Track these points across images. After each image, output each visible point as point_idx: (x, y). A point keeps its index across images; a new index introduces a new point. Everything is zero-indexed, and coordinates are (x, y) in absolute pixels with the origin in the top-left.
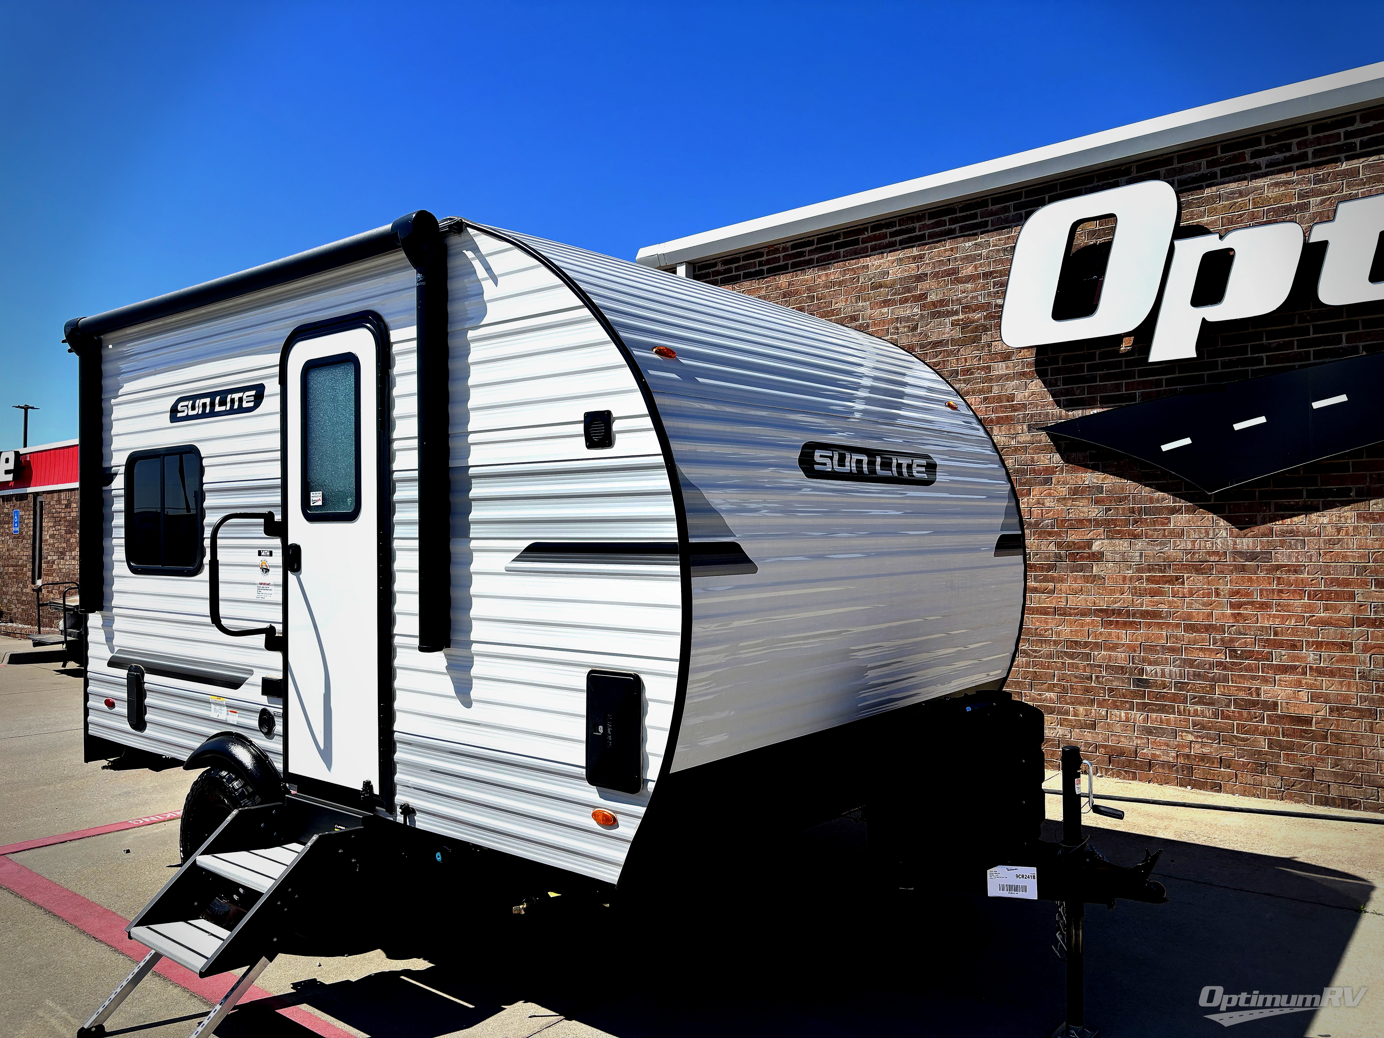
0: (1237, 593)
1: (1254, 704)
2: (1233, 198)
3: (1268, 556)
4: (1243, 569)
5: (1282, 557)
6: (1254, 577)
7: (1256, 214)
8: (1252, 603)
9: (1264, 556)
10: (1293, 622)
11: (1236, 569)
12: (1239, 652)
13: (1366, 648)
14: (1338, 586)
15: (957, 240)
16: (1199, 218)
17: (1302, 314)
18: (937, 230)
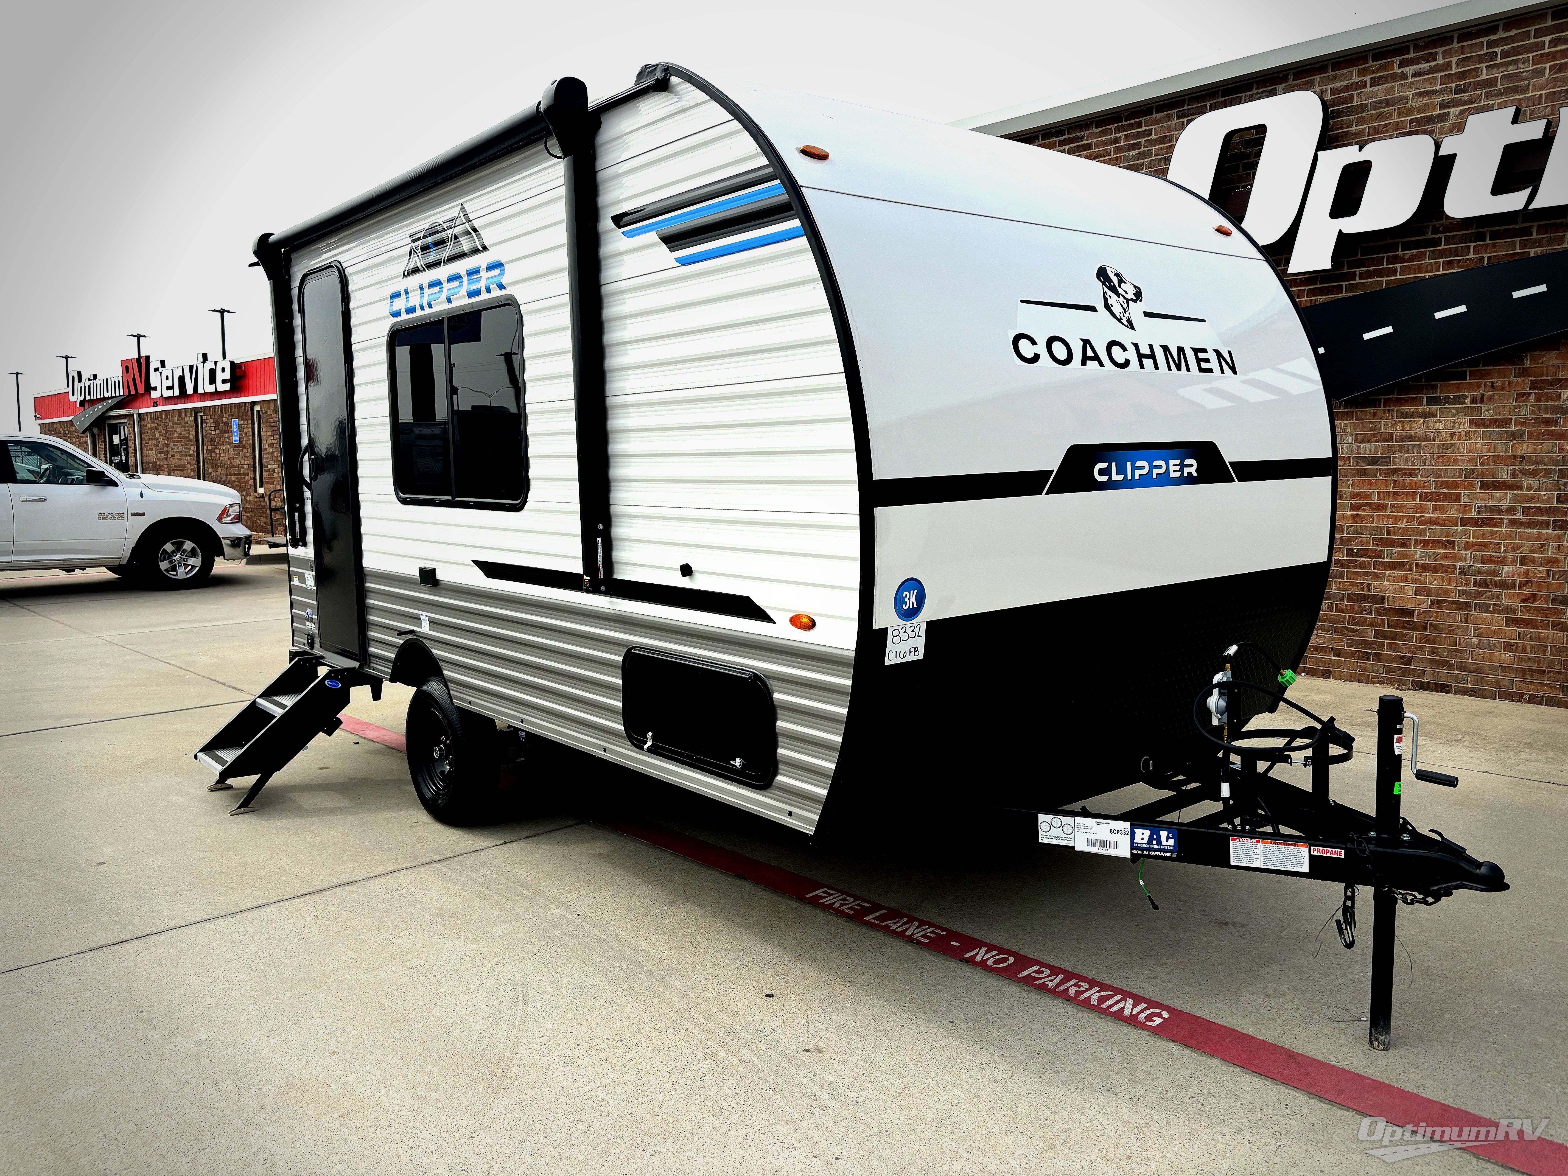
0: (1358, 495)
1: (1364, 598)
2: (1381, 108)
3: (1388, 460)
4: (1363, 473)
5: (1400, 460)
6: (1373, 480)
7: (1400, 124)
8: (1370, 505)
9: (1384, 460)
10: (1405, 522)
11: (1358, 473)
12: (1355, 551)
13: (1468, 546)
14: (1448, 488)
15: (1122, 149)
16: (1348, 127)
17: (1435, 225)
18: (1103, 138)
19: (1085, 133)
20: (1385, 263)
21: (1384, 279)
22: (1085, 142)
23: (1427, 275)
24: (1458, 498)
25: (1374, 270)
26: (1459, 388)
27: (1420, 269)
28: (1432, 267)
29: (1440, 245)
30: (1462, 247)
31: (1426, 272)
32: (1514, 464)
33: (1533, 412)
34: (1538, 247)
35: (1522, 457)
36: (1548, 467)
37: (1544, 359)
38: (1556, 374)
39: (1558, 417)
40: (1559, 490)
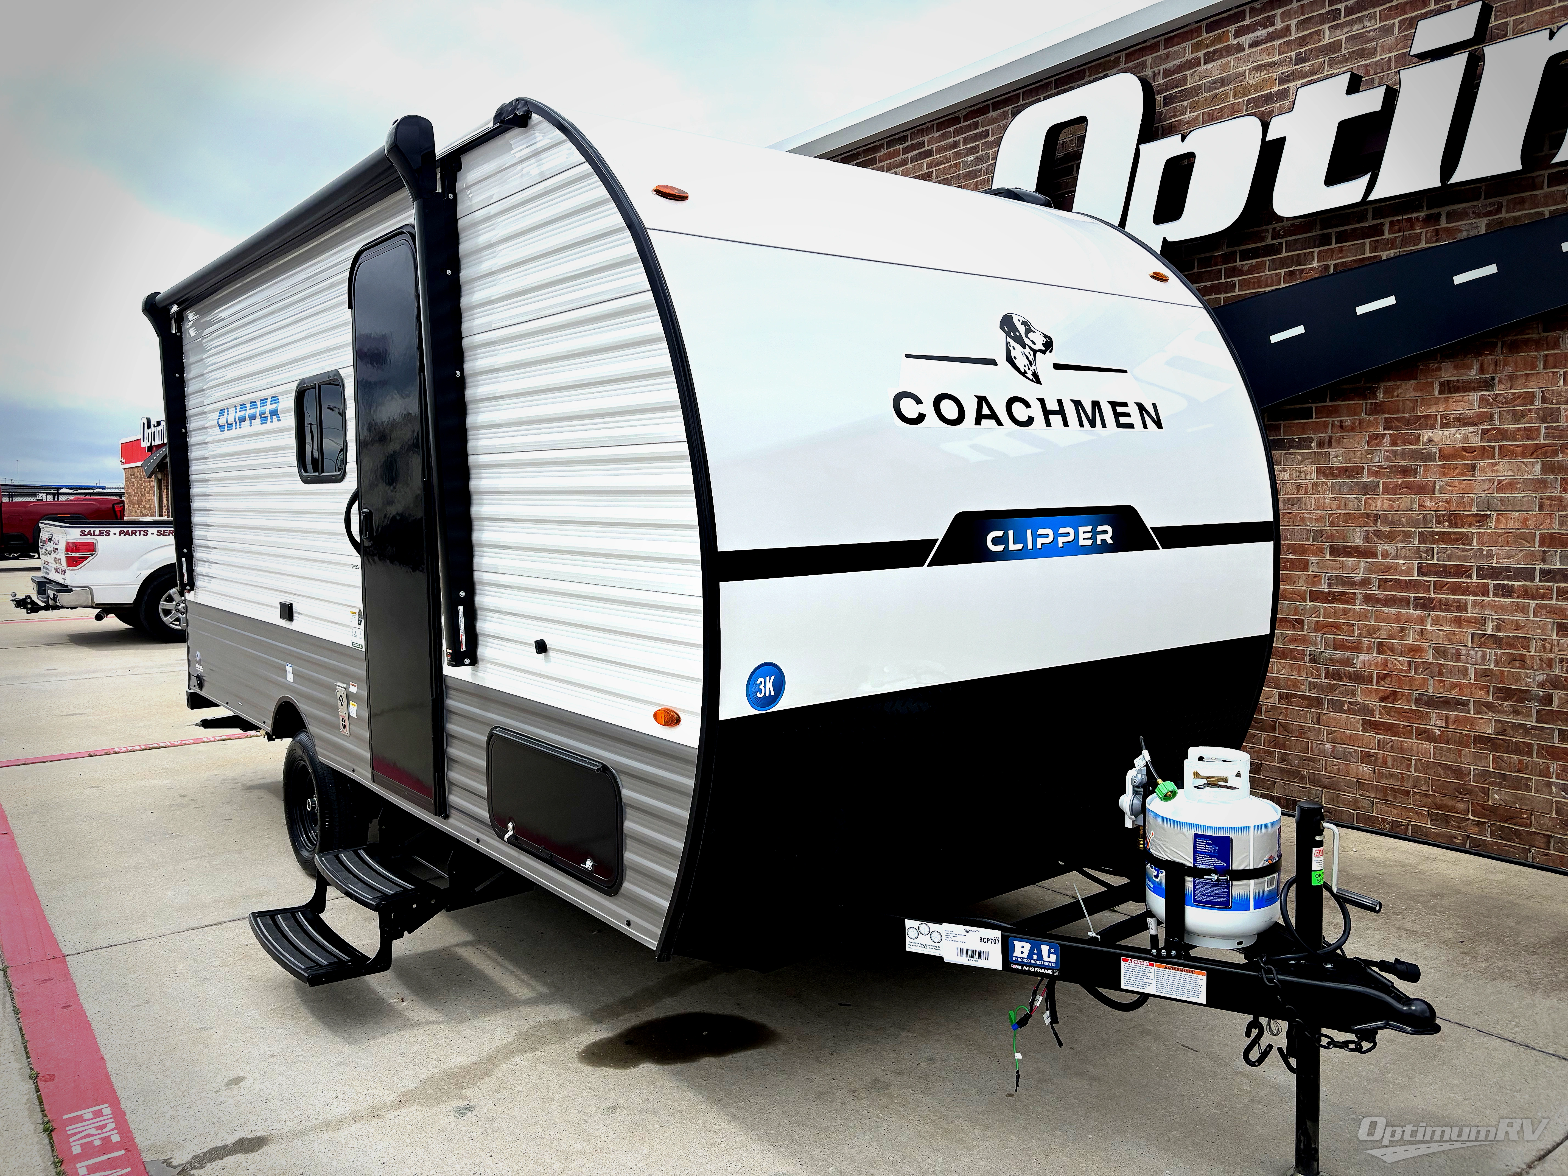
2: (1216, 88)
13: (1318, 627)
14: (1294, 553)
15: (961, 154)
16: (1181, 115)
17: (1274, 229)
18: (943, 143)
19: (926, 138)
20: (1223, 277)
21: (1222, 296)
22: (927, 148)
23: (1267, 289)
24: (1305, 566)
25: (1212, 286)
26: (1304, 429)
27: (1259, 283)
28: (1272, 278)
29: (1281, 253)
30: (1305, 253)
31: (1266, 286)
32: (1366, 524)
33: (1387, 459)
34: (1390, 249)
35: (1377, 516)
36: (1406, 529)
37: (1400, 391)
38: (1413, 410)
39: (1417, 465)
40: (1421, 558)
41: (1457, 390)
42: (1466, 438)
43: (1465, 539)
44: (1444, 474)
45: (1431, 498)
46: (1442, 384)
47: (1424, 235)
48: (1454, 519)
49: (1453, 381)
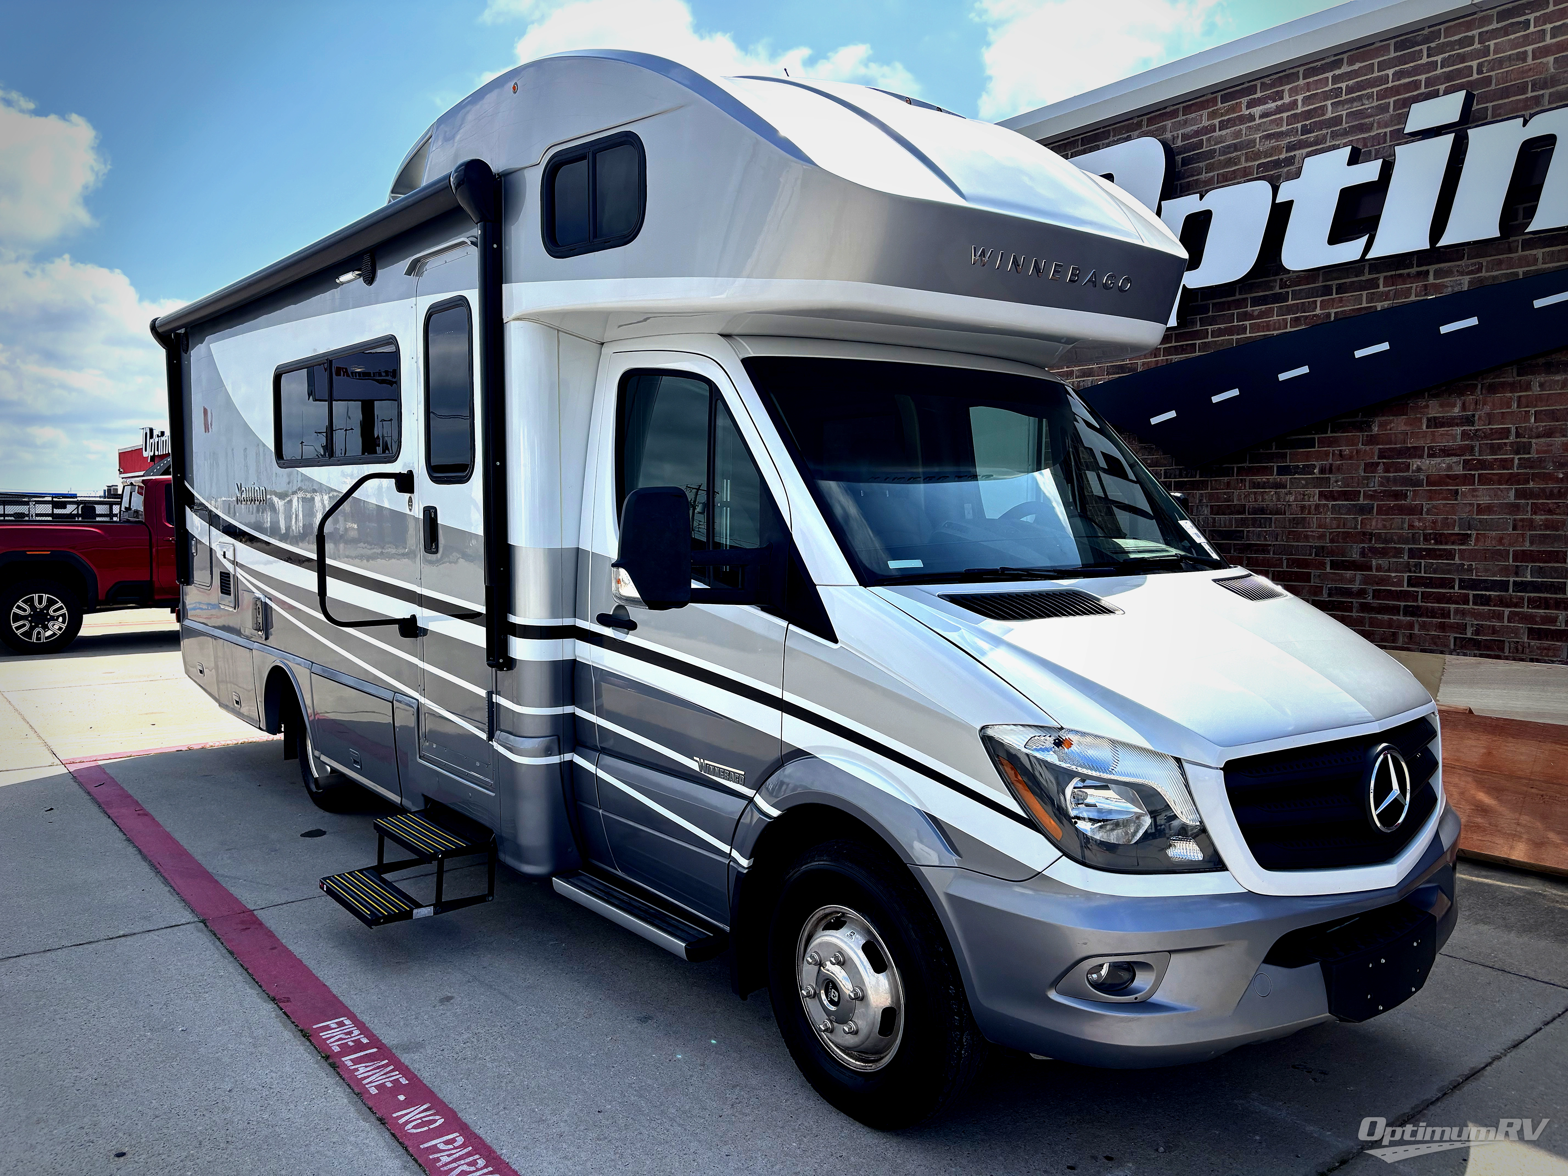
2: (1229, 153)
3: (1241, 535)
5: (1253, 535)
7: (1247, 170)
9: (1238, 535)
16: (1198, 175)
17: (1281, 280)
20: (1235, 321)
21: (1235, 337)
23: (1275, 333)
25: (1226, 328)
26: (1307, 456)
27: (1268, 327)
28: (1279, 323)
29: (1288, 301)
30: (1309, 302)
31: (1274, 330)
32: (1363, 542)
33: (1381, 484)
34: (1385, 300)
35: (1371, 534)
36: (1398, 546)
37: (1392, 425)
38: (1405, 442)
39: (1407, 490)
40: (1410, 571)
41: (1442, 425)
42: (1449, 467)
43: (1450, 555)
44: (1431, 499)
45: (1419, 520)
46: (1429, 420)
47: (1414, 288)
48: (1439, 538)
49: (1439, 417)
